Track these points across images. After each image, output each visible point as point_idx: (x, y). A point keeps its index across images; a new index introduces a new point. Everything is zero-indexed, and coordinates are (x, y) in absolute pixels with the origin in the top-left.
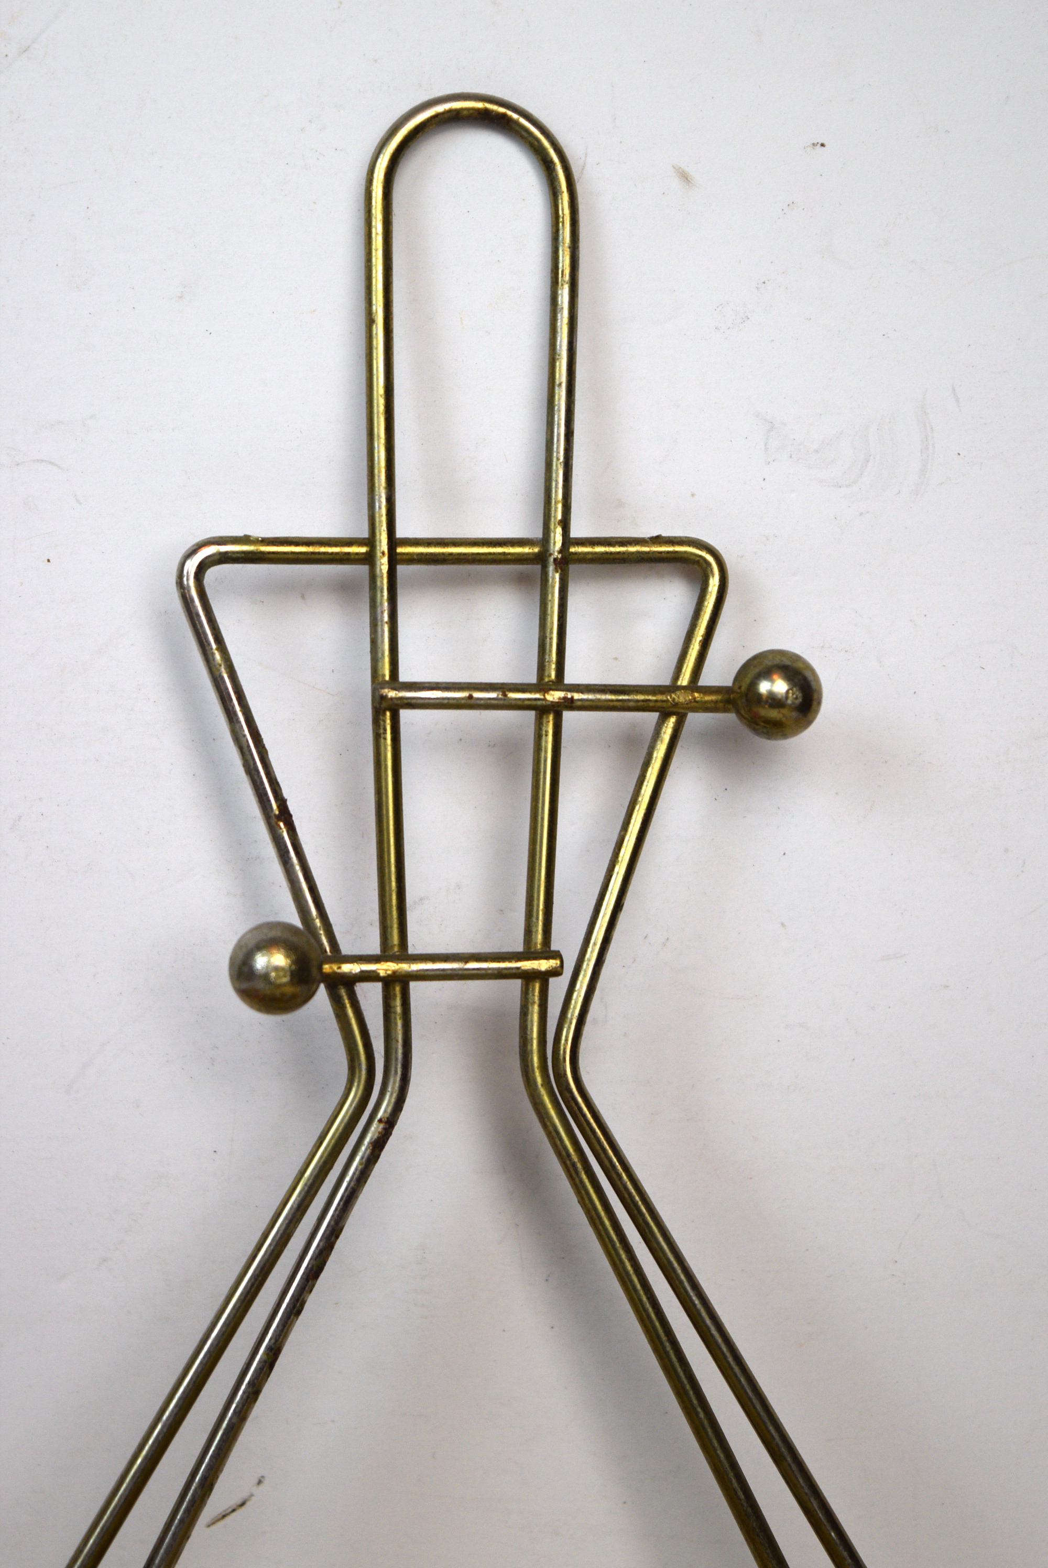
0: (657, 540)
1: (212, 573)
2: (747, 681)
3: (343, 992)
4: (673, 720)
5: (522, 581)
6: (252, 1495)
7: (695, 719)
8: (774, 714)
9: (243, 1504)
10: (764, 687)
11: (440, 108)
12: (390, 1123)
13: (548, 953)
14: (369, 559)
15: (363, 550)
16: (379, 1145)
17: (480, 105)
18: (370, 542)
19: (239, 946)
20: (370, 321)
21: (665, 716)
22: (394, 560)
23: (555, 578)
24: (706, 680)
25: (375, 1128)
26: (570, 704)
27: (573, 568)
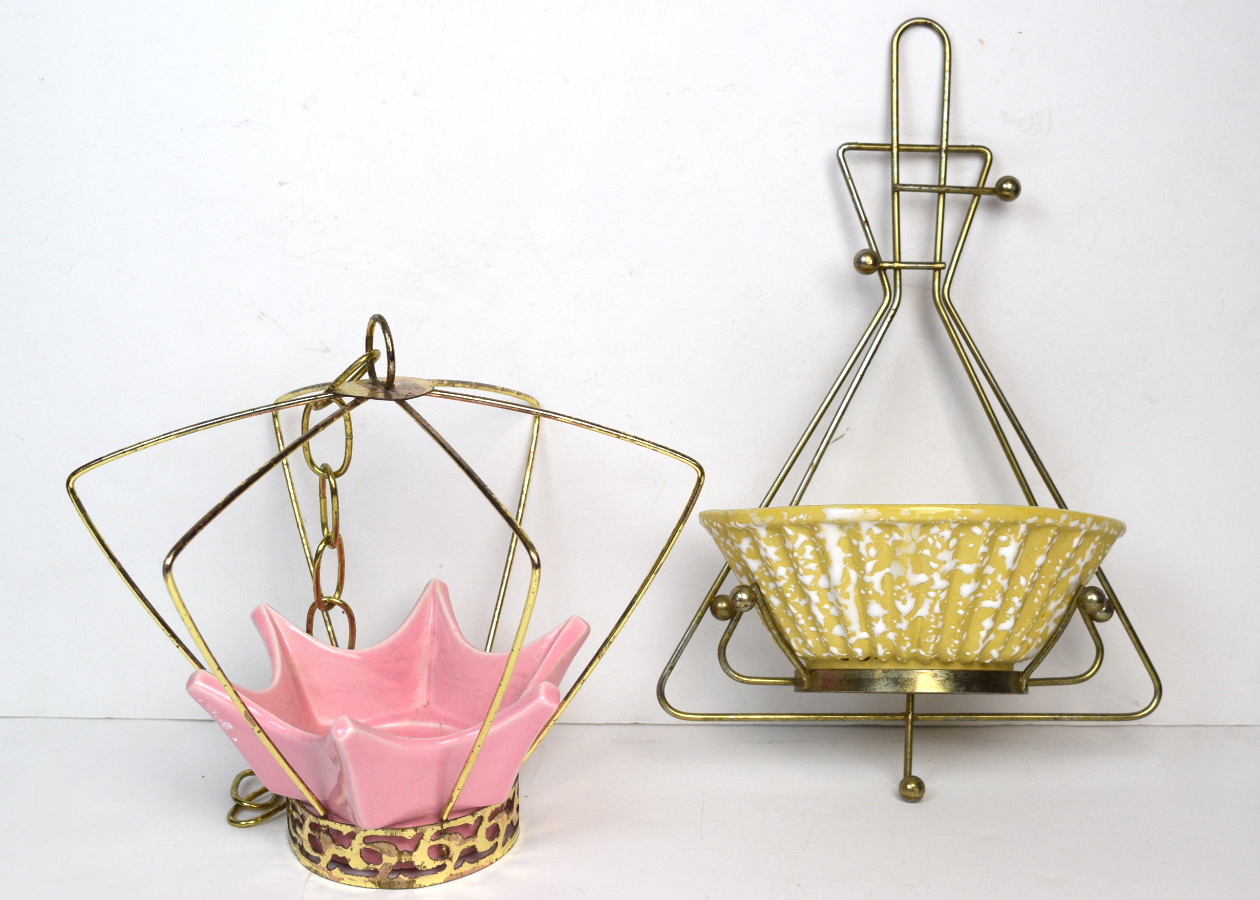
0: (973, 146)
1: (847, 153)
2: (1000, 184)
3: (883, 273)
4: (977, 198)
5: (934, 158)
6: (845, 434)
7: (984, 197)
8: (1007, 193)
9: (842, 436)
10: (1005, 186)
11: (913, 21)
12: (896, 310)
13: (940, 262)
14: (891, 150)
15: (889, 147)
16: (892, 317)
17: (924, 21)
18: (892, 145)
19: (857, 254)
20: (892, 81)
21: (975, 195)
22: (899, 150)
23: (943, 155)
24: (987, 186)
25: (892, 312)
26: (948, 191)
27: (949, 153)
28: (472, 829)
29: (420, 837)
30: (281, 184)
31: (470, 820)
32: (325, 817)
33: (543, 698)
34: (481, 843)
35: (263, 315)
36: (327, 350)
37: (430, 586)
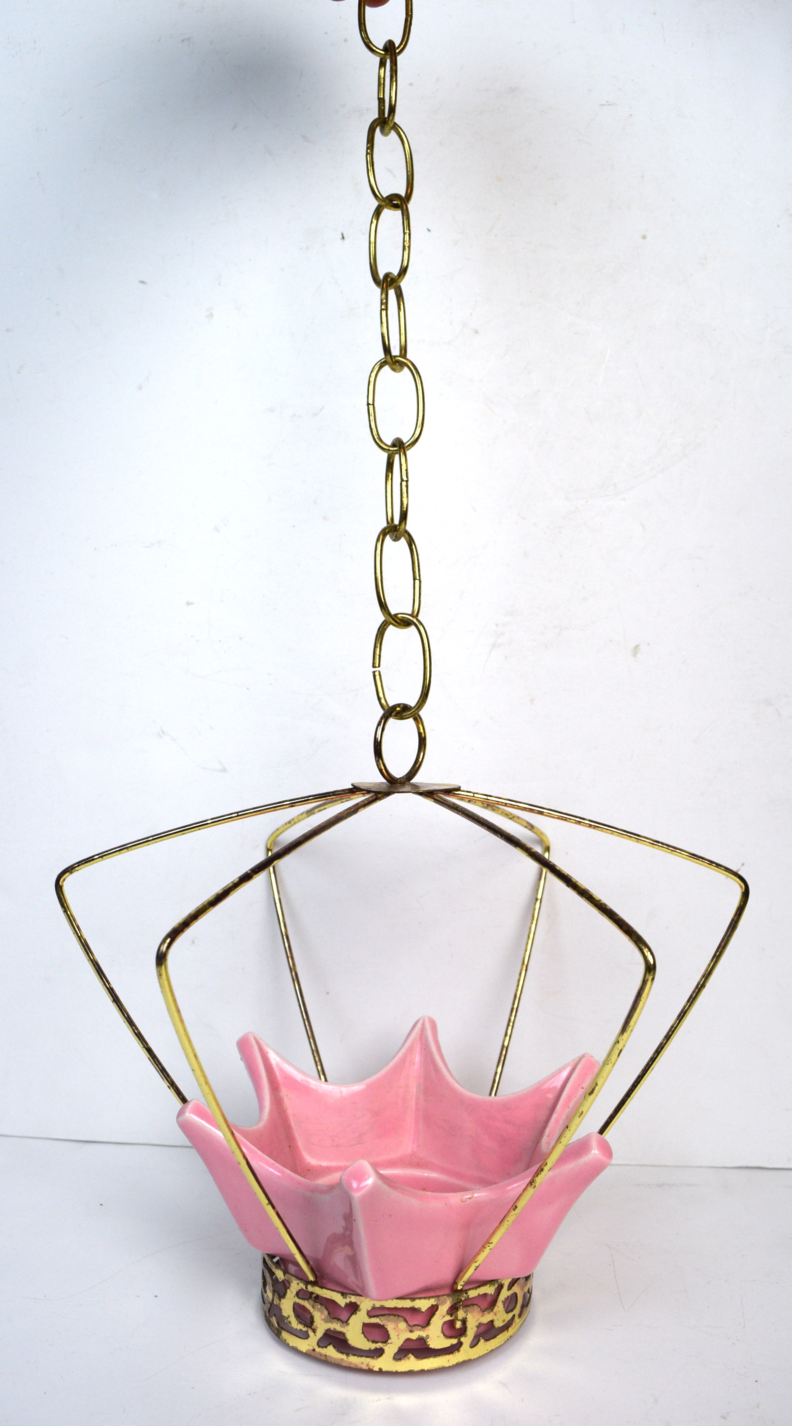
28: (489, 1299)
29: (433, 1310)
30: (188, 604)
31: (490, 1290)
32: (314, 1284)
33: (596, 1152)
34: (499, 1316)
35: (163, 732)
36: (224, 770)
37: (419, 1025)
